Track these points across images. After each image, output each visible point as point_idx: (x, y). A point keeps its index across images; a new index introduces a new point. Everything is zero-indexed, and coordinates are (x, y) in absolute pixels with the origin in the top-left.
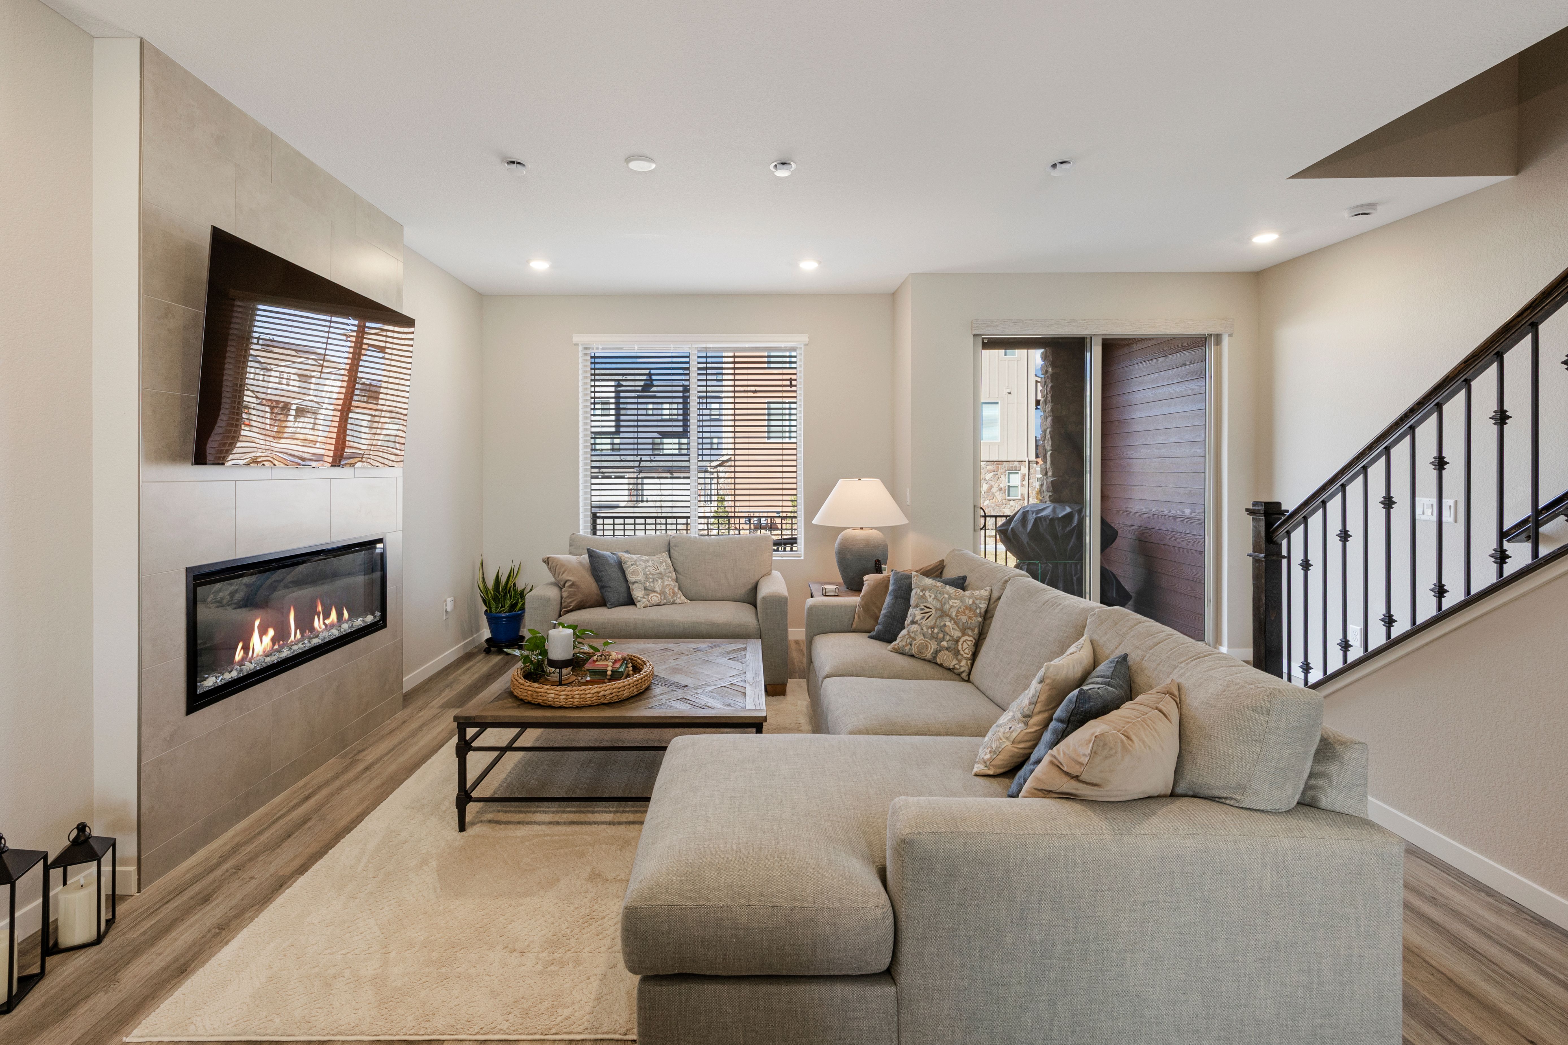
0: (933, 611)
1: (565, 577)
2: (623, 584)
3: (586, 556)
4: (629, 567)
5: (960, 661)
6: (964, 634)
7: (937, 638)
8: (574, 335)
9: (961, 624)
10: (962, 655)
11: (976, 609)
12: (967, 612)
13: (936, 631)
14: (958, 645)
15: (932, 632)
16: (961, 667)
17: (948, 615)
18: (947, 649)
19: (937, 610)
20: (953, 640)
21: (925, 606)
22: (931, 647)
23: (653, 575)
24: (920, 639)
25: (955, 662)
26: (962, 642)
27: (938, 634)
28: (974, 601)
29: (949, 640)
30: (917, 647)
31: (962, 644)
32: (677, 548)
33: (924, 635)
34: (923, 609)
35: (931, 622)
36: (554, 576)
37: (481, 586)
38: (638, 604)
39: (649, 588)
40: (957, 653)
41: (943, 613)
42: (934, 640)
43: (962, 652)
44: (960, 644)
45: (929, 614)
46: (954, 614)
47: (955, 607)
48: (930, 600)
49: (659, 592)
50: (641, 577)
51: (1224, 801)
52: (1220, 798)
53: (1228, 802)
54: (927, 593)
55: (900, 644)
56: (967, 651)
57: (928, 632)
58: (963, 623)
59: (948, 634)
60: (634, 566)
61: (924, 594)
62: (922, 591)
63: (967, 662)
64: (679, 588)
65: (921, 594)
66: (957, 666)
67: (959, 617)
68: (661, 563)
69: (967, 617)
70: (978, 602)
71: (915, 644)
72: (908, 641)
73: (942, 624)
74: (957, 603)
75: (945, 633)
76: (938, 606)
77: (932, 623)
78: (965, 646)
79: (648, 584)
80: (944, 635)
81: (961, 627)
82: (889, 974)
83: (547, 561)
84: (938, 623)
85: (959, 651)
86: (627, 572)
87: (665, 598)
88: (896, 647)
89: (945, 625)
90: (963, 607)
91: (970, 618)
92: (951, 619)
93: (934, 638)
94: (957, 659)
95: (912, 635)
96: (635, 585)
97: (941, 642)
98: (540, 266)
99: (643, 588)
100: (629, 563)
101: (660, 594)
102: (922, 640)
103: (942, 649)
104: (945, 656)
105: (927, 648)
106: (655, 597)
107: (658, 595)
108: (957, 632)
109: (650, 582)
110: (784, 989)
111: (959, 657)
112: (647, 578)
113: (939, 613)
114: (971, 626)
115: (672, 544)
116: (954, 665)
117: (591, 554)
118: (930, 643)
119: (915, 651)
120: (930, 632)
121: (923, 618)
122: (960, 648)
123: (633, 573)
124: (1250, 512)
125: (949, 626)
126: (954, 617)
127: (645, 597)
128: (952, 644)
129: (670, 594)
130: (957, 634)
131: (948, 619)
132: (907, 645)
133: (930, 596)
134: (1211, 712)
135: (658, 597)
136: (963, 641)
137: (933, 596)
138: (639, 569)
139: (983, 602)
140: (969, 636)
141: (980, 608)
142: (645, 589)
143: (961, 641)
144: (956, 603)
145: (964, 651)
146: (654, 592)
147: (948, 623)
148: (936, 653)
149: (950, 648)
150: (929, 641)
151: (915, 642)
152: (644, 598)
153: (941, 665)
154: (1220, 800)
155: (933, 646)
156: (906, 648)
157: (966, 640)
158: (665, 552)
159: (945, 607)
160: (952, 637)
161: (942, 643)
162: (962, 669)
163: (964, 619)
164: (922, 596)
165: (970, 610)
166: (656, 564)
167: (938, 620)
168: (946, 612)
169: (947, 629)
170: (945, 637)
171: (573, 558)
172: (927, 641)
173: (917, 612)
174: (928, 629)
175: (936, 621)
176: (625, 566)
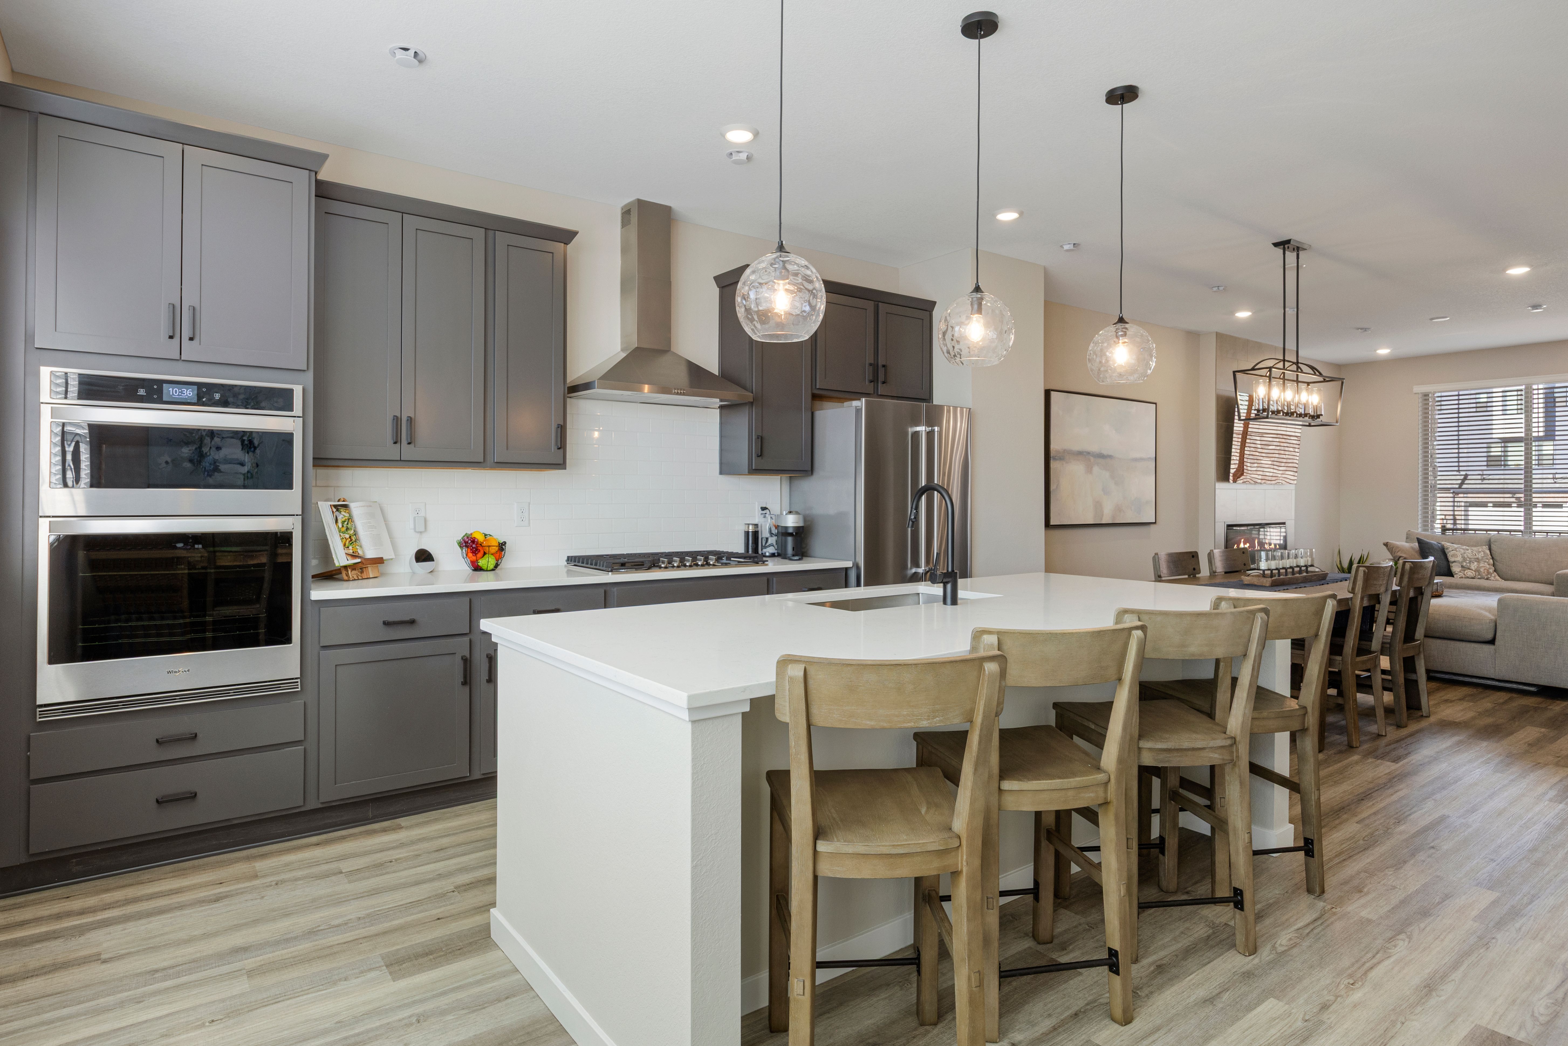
1: (1399, 554)
2: (1445, 563)
3: (1417, 544)
4: (1450, 552)
8: (1414, 386)
23: (1470, 558)
32: (1496, 543)
36: (1391, 554)
37: (1339, 566)
38: (1455, 576)
39: (1466, 567)
50: (1459, 559)
60: (1454, 552)
64: (1495, 571)
68: (1479, 552)
79: (1465, 564)
82: (1492, 642)
83: (1386, 545)
86: (1448, 555)
87: (1479, 575)
96: (1454, 564)
98: (1383, 352)
99: (1460, 566)
100: (1450, 549)
101: (1475, 571)
106: (1470, 573)
107: (1473, 572)
109: (1466, 563)
110: (1452, 643)
112: (1464, 559)
115: (1492, 541)
117: (1419, 541)
123: (1453, 556)
127: (1462, 572)
129: (1484, 572)
138: (1459, 554)
142: (1462, 567)
152: (1460, 572)
158: (1485, 545)
166: (1474, 552)
171: (1407, 545)
176: (1447, 551)
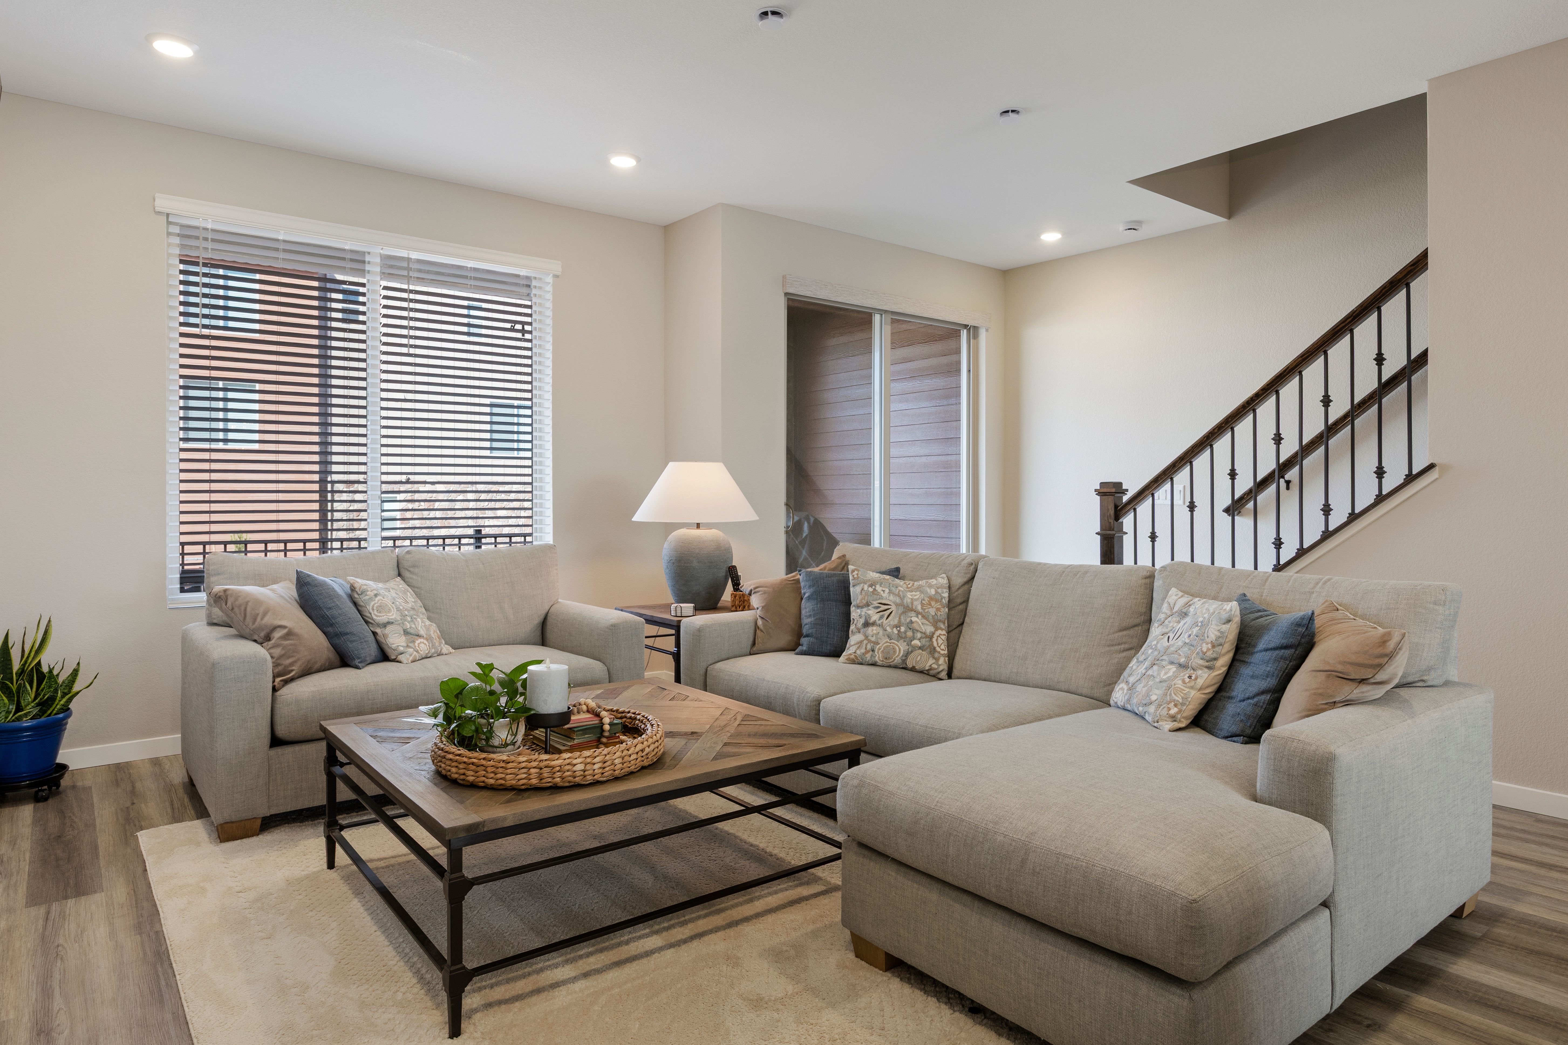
0: (893, 608)
1: (266, 622)
2: (367, 630)
3: (290, 586)
4: (371, 599)
5: (937, 660)
6: (937, 629)
7: (906, 637)
9: (931, 617)
10: (939, 653)
11: (942, 599)
12: (933, 603)
13: (903, 629)
14: (933, 642)
15: (899, 631)
16: (939, 665)
17: (912, 610)
18: (920, 648)
19: (897, 605)
20: (926, 637)
21: (879, 603)
22: (900, 650)
24: (884, 642)
25: (931, 661)
26: (936, 638)
27: (905, 632)
28: (936, 590)
29: (921, 638)
30: (882, 651)
31: (937, 640)
32: (416, 570)
33: (889, 637)
34: (879, 607)
35: (894, 620)
38: (399, 659)
39: (412, 631)
40: (932, 651)
41: (908, 609)
42: (902, 641)
43: (938, 649)
44: (934, 640)
45: (889, 612)
46: (919, 608)
47: (916, 600)
48: (885, 595)
49: (425, 636)
50: (393, 615)
51: (1414, 685)
52: (1414, 682)
53: (1418, 684)
54: (878, 588)
55: (858, 652)
56: (943, 647)
57: (893, 632)
58: (933, 616)
59: (917, 631)
60: (379, 598)
61: (875, 589)
62: (871, 586)
63: (945, 659)
64: (440, 631)
65: (871, 589)
66: (935, 666)
67: (926, 610)
69: (934, 610)
70: (939, 590)
71: (879, 649)
72: (869, 647)
73: (908, 620)
74: (917, 595)
75: (914, 631)
76: (898, 600)
77: (896, 622)
78: (940, 641)
79: (404, 625)
80: (914, 633)
81: (932, 621)
84: (903, 620)
85: (935, 648)
86: (368, 610)
88: (852, 657)
89: (911, 622)
90: (926, 599)
91: (938, 609)
92: (918, 613)
93: (902, 638)
94: (934, 658)
95: (873, 639)
96: (389, 629)
97: (911, 641)
99: (402, 632)
100: (370, 594)
102: (887, 642)
103: (915, 648)
104: (919, 657)
105: (895, 652)
106: (422, 645)
107: (425, 642)
108: (929, 627)
109: (408, 622)
111: (936, 655)
112: (404, 616)
113: (901, 609)
114: (941, 618)
115: (404, 564)
116: (931, 666)
117: (305, 581)
118: (897, 645)
119: (879, 657)
120: (897, 632)
121: (882, 617)
122: (935, 644)
123: (377, 610)
124: (1099, 493)
125: (916, 622)
126: (920, 610)
127: (410, 645)
128: (926, 641)
130: (929, 629)
131: (913, 614)
132: (867, 652)
133: (884, 591)
134: (1396, 614)
135: (425, 644)
136: (938, 637)
137: (887, 591)
138: (384, 602)
139: (945, 590)
140: (942, 629)
141: (944, 597)
142: (406, 633)
143: (935, 636)
144: (915, 595)
145: (939, 647)
146: (418, 636)
147: (914, 619)
148: (907, 654)
149: (924, 646)
150: (896, 642)
151: (878, 647)
152: (405, 647)
153: (913, 669)
154: (1410, 685)
155: (901, 647)
156: (866, 656)
157: (940, 634)
158: (396, 577)
159: (905, 601)
160: (924, 633)
161: (913, 643)
162: (941, 668)
163: (932, 611)
164: (872, 592)
165: (937, 601)
167: (902, 617)
168: (908, 606)
169: (915, 625)
170: (916, 635)
171: (265, 591)
172: (893, 643)
173: (870, 612)
174: (892, 629)
175: (900, 618)
176: (362, 600)
